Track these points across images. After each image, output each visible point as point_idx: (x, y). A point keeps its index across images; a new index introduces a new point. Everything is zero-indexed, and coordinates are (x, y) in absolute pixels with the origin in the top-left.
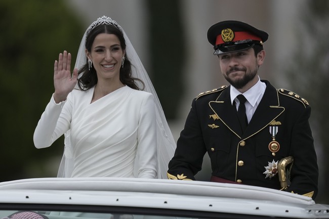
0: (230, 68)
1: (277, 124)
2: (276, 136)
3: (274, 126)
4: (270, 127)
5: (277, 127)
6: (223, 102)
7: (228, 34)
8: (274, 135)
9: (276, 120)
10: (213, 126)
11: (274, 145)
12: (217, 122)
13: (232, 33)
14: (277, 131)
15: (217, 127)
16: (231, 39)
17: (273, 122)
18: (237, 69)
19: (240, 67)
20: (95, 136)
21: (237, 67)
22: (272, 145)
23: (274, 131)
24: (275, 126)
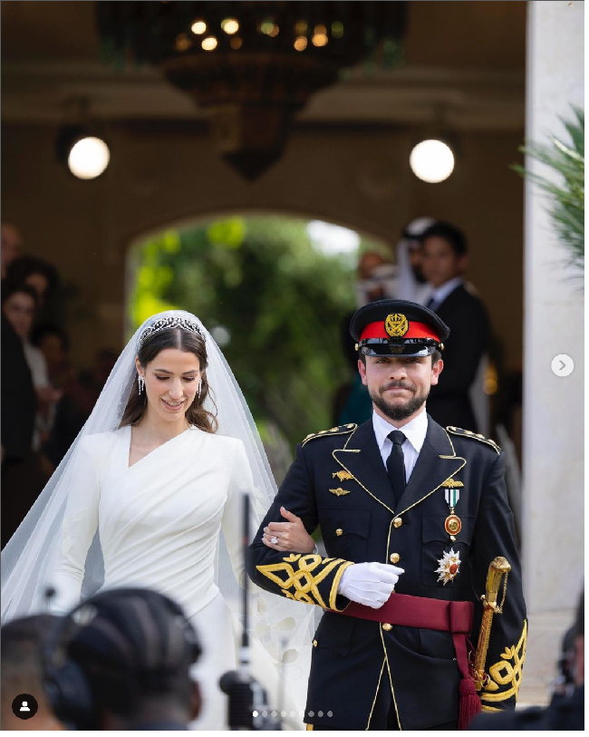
0: (390, 381)
1: (456, 486)
2: (456, 506)
3: (451, 488)
4: (447, 491)
5: (458, 491)
6: (359, 451)
7: (399, 322)
8: (452, 505)
9: (455, 478)
10: (339, 491)
11: (452, 521)
12: (345, 484)
13: (406, 322)
14: (457, 498)
15: (346, 492)
16: (402, 333)
17: (450, 482)
18: (402, 386)
19: (408, 383)
20: (156, 514)
21: (403, 381)
22: (450, 523)
23: (452, 498)
24: (455, 488)
